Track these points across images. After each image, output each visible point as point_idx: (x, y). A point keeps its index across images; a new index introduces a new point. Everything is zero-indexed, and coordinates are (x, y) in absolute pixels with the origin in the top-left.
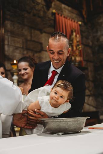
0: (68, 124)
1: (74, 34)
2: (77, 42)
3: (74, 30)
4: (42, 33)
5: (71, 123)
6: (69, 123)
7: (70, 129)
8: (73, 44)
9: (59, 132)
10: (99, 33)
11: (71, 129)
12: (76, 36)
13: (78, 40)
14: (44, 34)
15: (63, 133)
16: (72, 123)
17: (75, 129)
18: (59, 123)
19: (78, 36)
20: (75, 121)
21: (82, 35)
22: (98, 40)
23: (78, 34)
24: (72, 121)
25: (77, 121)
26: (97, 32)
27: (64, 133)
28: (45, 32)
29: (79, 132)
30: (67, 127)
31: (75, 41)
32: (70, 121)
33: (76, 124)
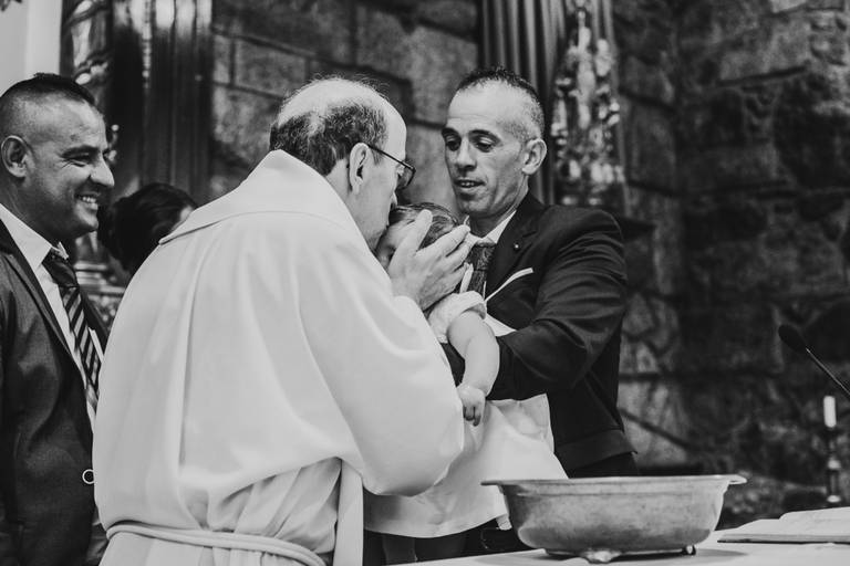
0: (643, 507)
1: (584, 35)
2: (600, 80)
3: (581, 15)
4: (408, 26)
5: (662, 506)
6: (650, 502)
7: (653, 532)
9: (599, 545)
10: (716, 37)
11: (661, 533)
12: (593, 48)
13: (603, 70)
14: (420, 34)
15: (617, 554)
16: (663, 502)
17: (678, 534)
18: (604, 502)
19: (603, 45)
20: (680, 496)
21: (620, 42)
22: (710, 70)
23: (603, 36)
24: (666, 494)
25: (689, 495)
26: (703, 27)
27: (623, 551)
28: (427, 23)
29: (690, 549)
30: (639, 524)
31: (586, 76)
32: (654, 495)
33: (681, 509)
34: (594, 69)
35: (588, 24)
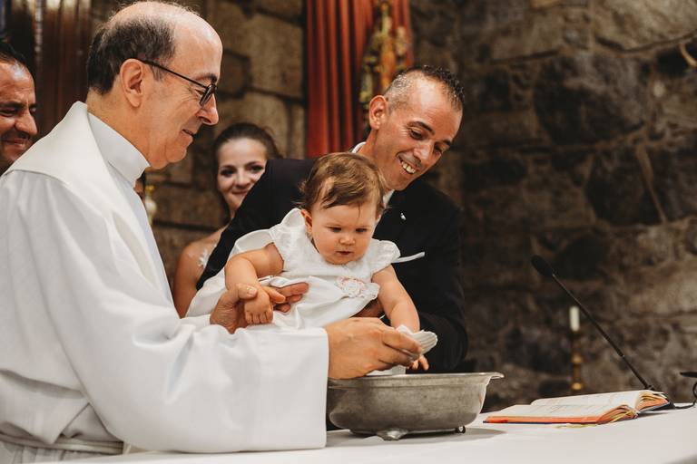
0: (425, 397)
1: (387, 24)
2: (399, 58)
3: (385, 8)
4: (248, 13)
5: (439, 396)
6: (431, 393)
7: (433, 415)
8: (378, 69)
9: (391, 426)
10: (490, 25)
11: (438, 416)
12: (393, 33)
13: (401, 50)
14: (257, 20)
15: (404, 433)
16: (440, 393)
17: (451, 418)
18: (395, 393)
19: (401, 31)
20: (452, 388)
21: (415, 29)
22: (485, 52)
23: (402, 23)
24: (442, 386)
25: (460, 387)
26: (480, 17)
27: (409, 430)
28: (263, 11)
29: (461, 429)
30: (422, 410)
31: (388, 55)
32: (434, 388)
33: (454, 399)
34: (394, 50)
35: (390, 14)
